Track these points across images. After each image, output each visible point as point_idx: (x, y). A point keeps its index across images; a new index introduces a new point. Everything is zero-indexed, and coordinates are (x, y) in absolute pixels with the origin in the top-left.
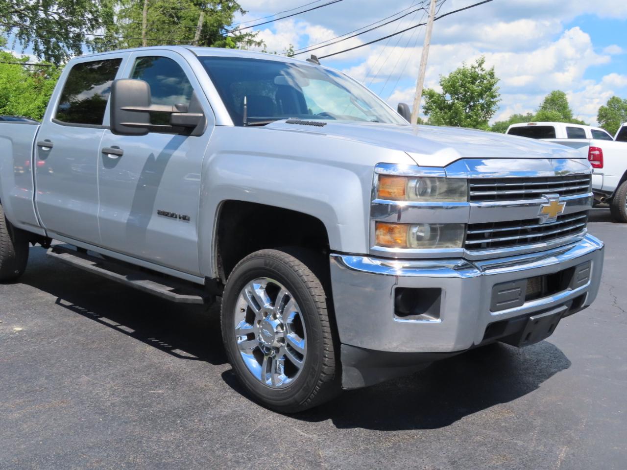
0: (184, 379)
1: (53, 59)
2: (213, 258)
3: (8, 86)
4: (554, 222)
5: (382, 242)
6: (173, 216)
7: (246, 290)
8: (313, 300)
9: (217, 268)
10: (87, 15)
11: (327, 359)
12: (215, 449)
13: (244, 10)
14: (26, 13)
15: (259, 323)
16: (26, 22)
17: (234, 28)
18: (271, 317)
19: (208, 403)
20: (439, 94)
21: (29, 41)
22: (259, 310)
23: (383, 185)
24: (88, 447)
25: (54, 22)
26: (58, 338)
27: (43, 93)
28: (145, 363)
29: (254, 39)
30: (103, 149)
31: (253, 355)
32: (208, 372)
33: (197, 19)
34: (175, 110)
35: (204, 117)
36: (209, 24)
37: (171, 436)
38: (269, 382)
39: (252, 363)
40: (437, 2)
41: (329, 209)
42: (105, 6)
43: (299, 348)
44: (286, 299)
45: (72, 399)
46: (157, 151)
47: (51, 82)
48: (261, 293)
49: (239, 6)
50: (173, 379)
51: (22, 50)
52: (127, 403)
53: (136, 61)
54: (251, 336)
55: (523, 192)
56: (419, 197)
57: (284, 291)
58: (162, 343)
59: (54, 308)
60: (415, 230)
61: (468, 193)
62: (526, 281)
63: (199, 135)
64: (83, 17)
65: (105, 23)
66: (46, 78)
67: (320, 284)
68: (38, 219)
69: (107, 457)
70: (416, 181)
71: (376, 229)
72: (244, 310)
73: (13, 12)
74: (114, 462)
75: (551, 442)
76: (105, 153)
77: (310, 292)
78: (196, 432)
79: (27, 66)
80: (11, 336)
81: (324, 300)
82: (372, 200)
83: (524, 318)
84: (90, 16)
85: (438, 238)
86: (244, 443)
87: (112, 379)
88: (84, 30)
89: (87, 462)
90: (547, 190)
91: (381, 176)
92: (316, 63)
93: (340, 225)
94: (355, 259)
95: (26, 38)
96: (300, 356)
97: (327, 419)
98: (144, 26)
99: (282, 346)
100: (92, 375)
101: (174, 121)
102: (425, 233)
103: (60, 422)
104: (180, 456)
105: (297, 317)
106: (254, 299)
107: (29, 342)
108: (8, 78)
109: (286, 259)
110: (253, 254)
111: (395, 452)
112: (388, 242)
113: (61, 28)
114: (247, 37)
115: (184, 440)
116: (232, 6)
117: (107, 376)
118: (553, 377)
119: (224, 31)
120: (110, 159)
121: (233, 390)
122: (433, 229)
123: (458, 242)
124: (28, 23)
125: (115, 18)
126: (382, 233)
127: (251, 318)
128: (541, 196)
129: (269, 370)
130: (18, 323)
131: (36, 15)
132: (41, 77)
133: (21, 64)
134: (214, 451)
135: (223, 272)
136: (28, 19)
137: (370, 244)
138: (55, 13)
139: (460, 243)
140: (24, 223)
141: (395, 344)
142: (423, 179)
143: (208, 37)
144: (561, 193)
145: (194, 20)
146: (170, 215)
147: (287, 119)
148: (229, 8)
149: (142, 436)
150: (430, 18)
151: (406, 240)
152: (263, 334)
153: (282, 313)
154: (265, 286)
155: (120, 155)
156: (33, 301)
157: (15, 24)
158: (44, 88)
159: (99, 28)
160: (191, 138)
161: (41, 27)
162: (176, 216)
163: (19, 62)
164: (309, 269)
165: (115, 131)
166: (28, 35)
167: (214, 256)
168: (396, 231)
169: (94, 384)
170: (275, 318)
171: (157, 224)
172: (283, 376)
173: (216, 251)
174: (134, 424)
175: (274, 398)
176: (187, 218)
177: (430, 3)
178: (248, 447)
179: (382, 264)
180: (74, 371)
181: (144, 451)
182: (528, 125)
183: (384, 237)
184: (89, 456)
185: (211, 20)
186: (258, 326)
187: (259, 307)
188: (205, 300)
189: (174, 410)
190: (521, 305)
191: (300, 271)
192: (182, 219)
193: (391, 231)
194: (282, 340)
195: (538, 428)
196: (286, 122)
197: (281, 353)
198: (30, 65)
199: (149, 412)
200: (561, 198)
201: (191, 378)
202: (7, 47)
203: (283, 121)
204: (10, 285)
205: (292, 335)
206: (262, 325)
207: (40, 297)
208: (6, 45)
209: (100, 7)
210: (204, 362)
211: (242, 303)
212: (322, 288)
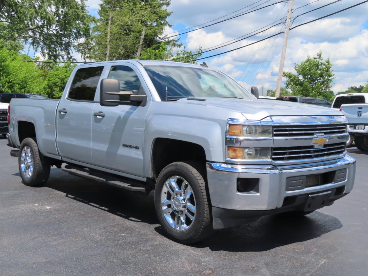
0: (135, 230)
1: (53, 58)
2: (151, 167)
3: (27, 75)
4: (322, 148)
5: (231, 156)
6: (130, 147)
7: (167, 183)
8: (199, 185)
9: (152, 172)
10: (73, 30)
11: (206, 215)
12: (151, 257)
13: (170, 25)
14: (37, 30)
15: (173, 199)
16: (36, 35)
17: (164, 36)
18: (179, 196)
19: (148, 240)
20: (295, 76)
21: (38, 47)
22: (173, 192)
23: (231, 129)
24: (90, 255)
25: (53, 35)
26: (70, 212)
27: (47, 79)
28: (115, 223)
29: (176, 43)
30: (94, 113)
31: (170, 216)
32: (148, 227)
33: (142, 31)
34: (132, 93)
35: (146, 97)
36: (149, 35)
37: (130, 252)
38: (178, 229)
39: (170, 220)
40: (291, 19)
41: (206, 141)
42: (85, 24)
43: (193, 210)
44: (186, 186)
45: (80, 237)
46: (122, 114)
47: (52, 72)
48: (174, 184)
49: (167, 22)
50: (130, 230)
51: (34, 53)
52: (108, 239)
53: (111, 68)
54: (169, 206)
55: (303, 132)
56: (248, 135)
57: (185, 182)
58: (123, 215)
59: (65, 199)
60: (246, 150)
61: (273, 133)
62: (305, 177)
63: (144, 106)
64: (71, 31)
65: (84, 34)
66: (49, 70)
67: (202, 178)
68: (58, 151)
69: (100, 259)
70: (246, 127)
71: (228, 150)
72: (166, 193)
73: (29, 30)
74: (103, 261)
75: (319, 257)
76: (95, 115)
77: (197, 182)
78: (142, 251)
79: (38, 63)
80: (46, 211)
81: (204, 186)
82: (226, 136)
83: (306, 196)
84: (75, 31)
85: (259, 154)
86: (165, 255)
87: (99, 229)
88: (72, 39)
89: (91, 261)
90: (317, 132)
91: (230, 125)
92: (205, 66)
93: (211, 149)
94: (218, 165)
95: (37, 45)
96: (193, 214)
97: (206, 246)
98: (109, 37)
99: (184, 210)
100: (89, 228)
101: (131, 99)
102: (252, 152)
103: (76, 246)
104: (134, 259)
105: (192, 195)
106: (171, 187)
107: (55, 213)
108: (27, 71)
109: (186, 166)
110: (170, 164)
111: (239, 260)
112: (234, 156)
113: (57, 39)
114: (172, 42)
115: (136, 253)
116: (163, 23)
117: (97, 228)
118: (331, 232)
119: (158, 38)
120: (98, 118)
121: (160, 235)
122: (256, 150)
123: (268, 156)
124: (38, 36)
125: (91, 32)
126: (231, 152)
127: (169, 197)
128: (314, 134)
129: (178, 223)
130: (48, 205)
131: (42, 31)
132: (46, 70)
133: (35, 62)
134: (150, 258)
135: (155, 175)
136: (38, 33)
137: (225, 157)
138: (54, 30)
139: (269, 157)
140: (50, 153)
141: (238, 207)
142: (250, 126)
143: (148, 43)
144: (325, 133)
145: (139, 32)
146: (129, 146)
147: (188, 97)
148: (162, 24)
149: (116, 252)
150: (286, 29)
151: (242, 155)
152: (175, 204)
153: (184, 193)
154: (176, 180)
155: (103, 116)
156: (54, 195)
157: (30, 37)
158: (48, 76)
159: (81, 37)
160: (140, 108)
161: (45, 39)
162: (132, 146)
163: (33, 61)
164: (197, 171)
165: (102, 104)
166: (38, 43)
167: (151, 166)
168: (238, 151)
169: (90, 231)
170: (181, 196)
171: (122, 151)
172: (185, 226)
173: (152, 164)
174: (112, 247)
175: (181, 236)
176: (137, 148)
177: (287, 19)
178: (167, 257)
179: (232, 167)
180: (80, 226)
181: (117, 257)
182: (348, 95)
183: (232, 154)
184: (92, 259)
185: (150, 32)
186: (173, 200)
187: (173, 191)
188: (146, 190)
189: (131, 242)
190: (304, 189)
191: (193, 172)
192: (135, 148)
193: (235, 151)
194: (184, 207)
195: (314, 252)
196: (187, 99)
197: (184, 213)
198: (40, 62)
199: (119, 243)
200: (325, 136)
201: (139, 229)
202: (24, 50)
203: (185, 99)
204: (40, 188)
205: (189, 204)
206: (175, 200)
207: (58, 193)
208: (23, 49)
209: (81, 25)
210: (146, 223)
211: (165, 189)
212: (203, 180)
